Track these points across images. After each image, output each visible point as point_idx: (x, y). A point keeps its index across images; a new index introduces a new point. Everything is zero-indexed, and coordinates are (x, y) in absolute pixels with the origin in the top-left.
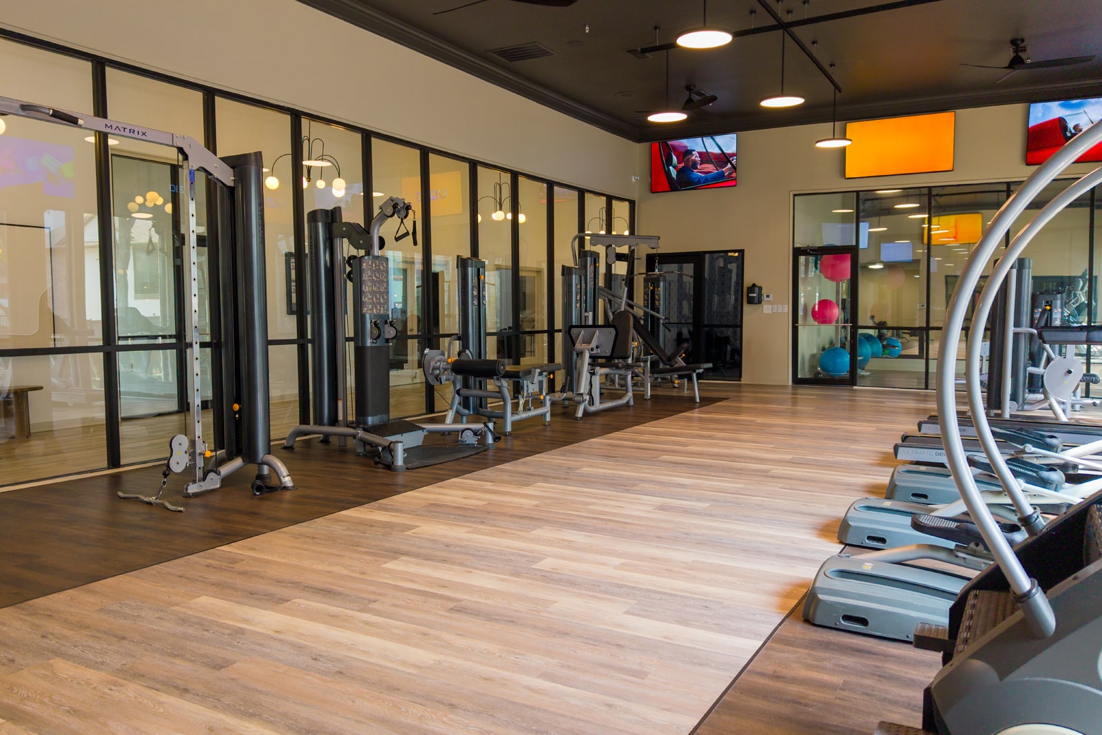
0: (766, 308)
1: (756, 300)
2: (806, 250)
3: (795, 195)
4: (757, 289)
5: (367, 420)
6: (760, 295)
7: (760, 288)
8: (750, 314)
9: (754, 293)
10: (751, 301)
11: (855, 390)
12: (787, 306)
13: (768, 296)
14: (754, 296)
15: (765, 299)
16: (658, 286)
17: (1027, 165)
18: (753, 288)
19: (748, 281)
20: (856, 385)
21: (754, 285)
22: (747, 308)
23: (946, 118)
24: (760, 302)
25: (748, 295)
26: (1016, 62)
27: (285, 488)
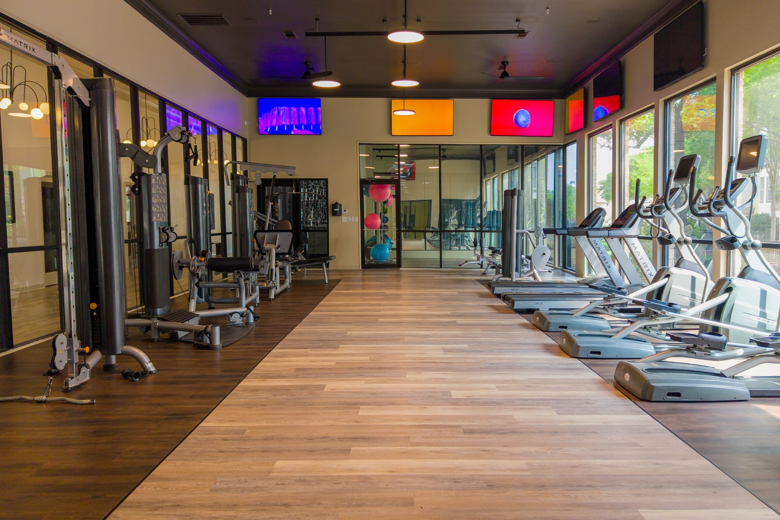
0: (344, 219)
1: (338, 213)
2: (369, 181)
3: (360, 144)
4: (338, 206)
5: (156, 311)
6: (341, 210)
7: (340, 205)
8: (334, 223)
9: (337, 208)
10: (335, 214)
11: (401, 270)
12: (357, 217)
13: (345, 211)
14: (336, 210)
15: (343, 212)
16: (277, 203)
17: (491, 135)
18: (335, 205)
19: (332, 200)
20: (401, 267)
21: (336, 203)
22: (331, 219)
23: (449, 103)
24: (340, 215)
25: (333, 210)
26: (505, 75)
27: (151, 373)
